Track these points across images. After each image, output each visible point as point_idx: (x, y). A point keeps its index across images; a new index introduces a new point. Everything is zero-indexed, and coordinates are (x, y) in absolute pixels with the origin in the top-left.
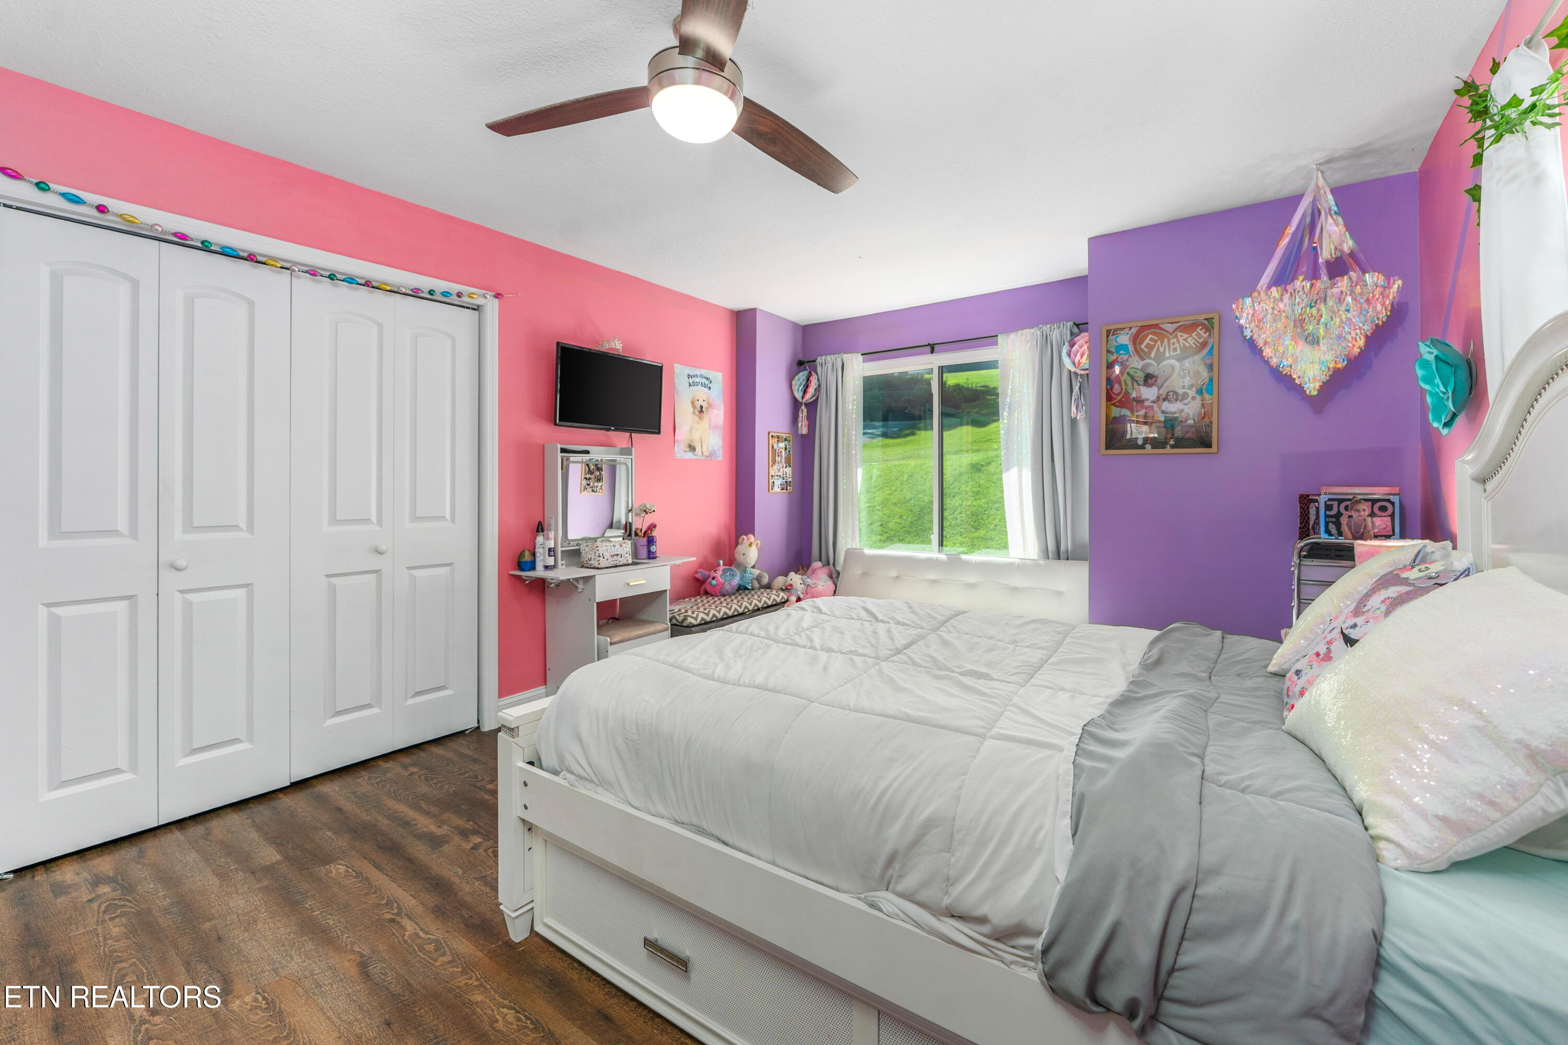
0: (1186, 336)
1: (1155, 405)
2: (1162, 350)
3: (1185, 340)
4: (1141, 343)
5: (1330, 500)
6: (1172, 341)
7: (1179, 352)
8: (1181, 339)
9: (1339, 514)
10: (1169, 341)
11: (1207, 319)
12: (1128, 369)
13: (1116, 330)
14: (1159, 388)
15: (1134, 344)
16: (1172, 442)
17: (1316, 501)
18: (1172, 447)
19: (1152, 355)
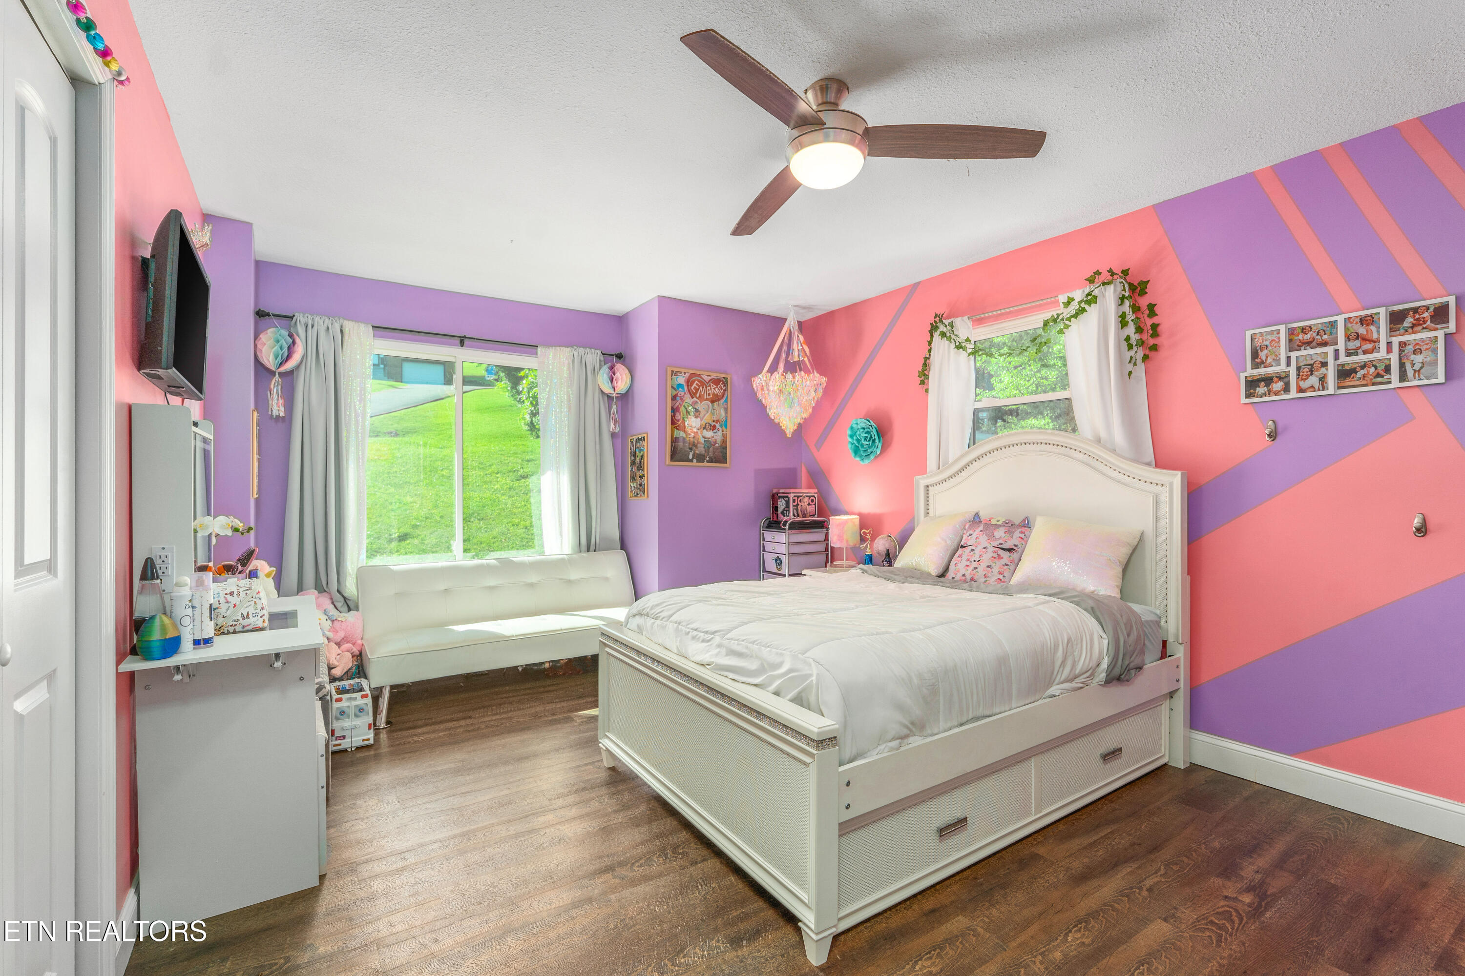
0: (715, 386)
1: (699, 431)
2: (702, 393)
3: (714, 389)
4: (691, 386)
5: (795, 496)
6: (708, 388)
7: (711, 397)
8: (712, 388)
9: (798, 504)
10: (706, 388)
11: (724, 378)
12: (684, 403)
13: (677, 372)
14: (702, 419)
15: (688, 385)
16: (708, 459)
17: (787, 497)
18: (708, 462)
19: (698, 396)
